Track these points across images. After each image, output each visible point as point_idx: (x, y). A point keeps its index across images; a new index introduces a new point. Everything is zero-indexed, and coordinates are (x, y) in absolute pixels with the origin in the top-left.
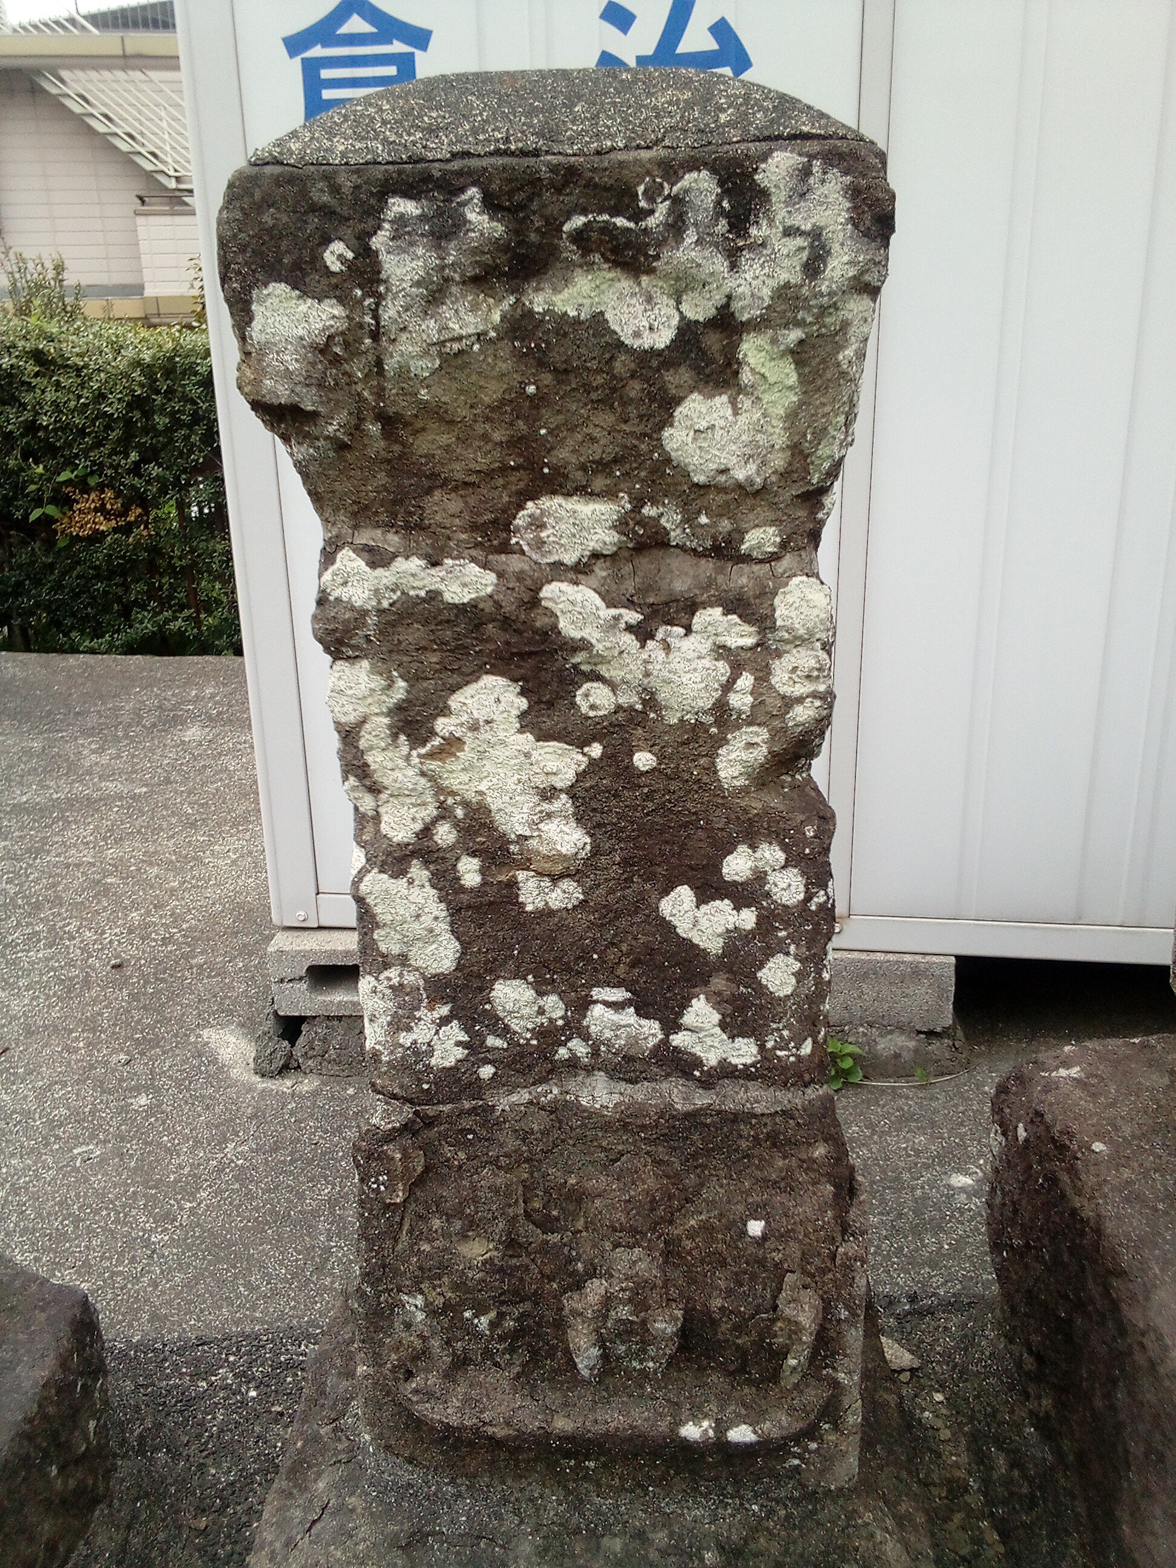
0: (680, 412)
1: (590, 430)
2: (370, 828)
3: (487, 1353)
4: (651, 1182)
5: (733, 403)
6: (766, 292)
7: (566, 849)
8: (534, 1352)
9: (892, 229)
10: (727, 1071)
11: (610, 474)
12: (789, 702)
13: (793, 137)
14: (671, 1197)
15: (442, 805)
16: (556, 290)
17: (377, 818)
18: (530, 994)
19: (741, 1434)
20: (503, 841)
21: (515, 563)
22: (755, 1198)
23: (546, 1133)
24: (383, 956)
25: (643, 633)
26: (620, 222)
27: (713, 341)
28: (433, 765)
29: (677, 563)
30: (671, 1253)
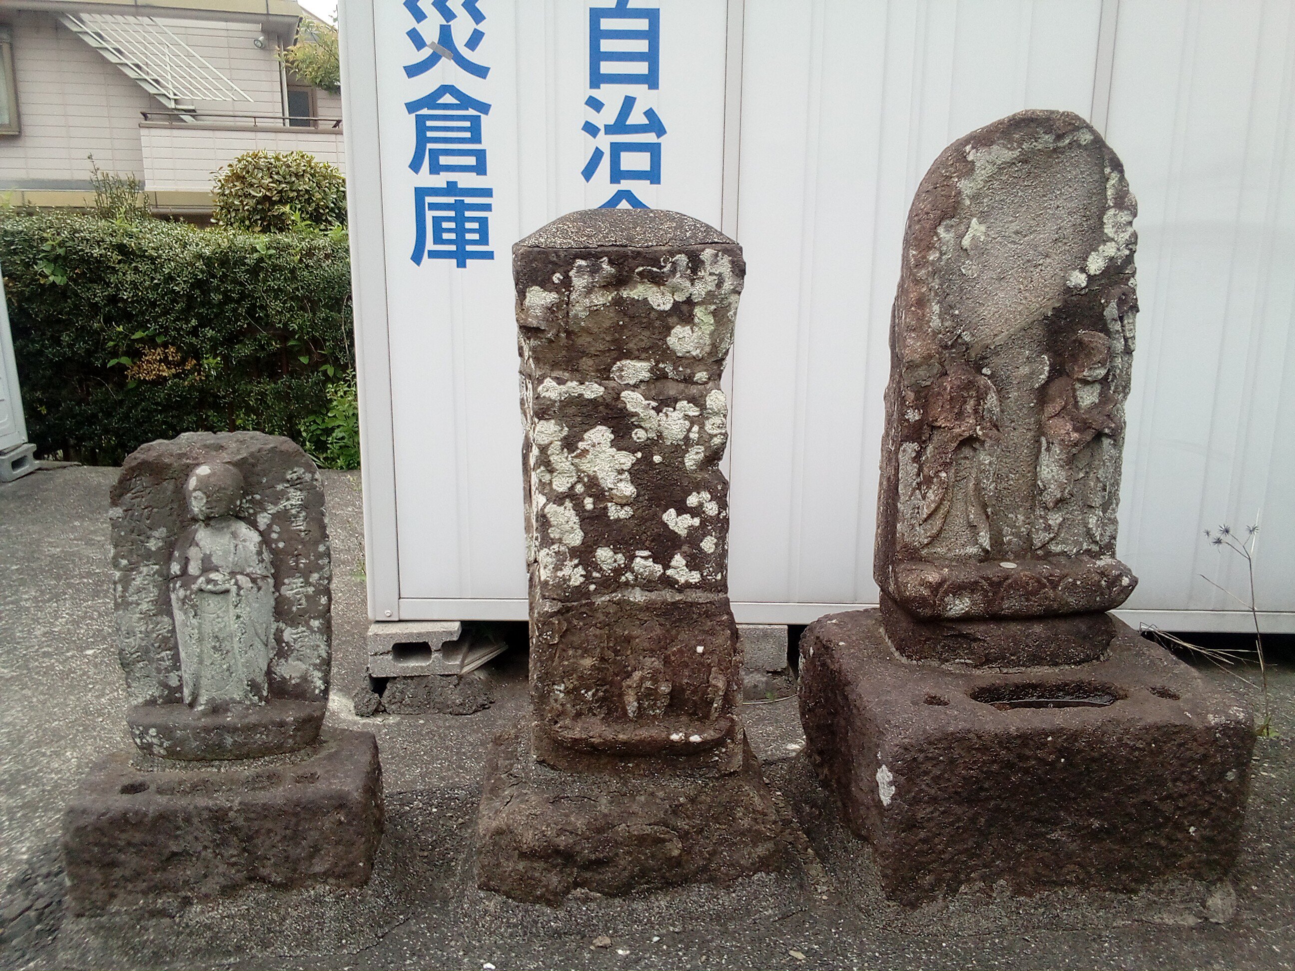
0: (673, 331)
1: (641, 337)
2: (548, 487)
3: (590, 710)
4: (659, 631)
5: (692, 329)
6: (703, 293)
7: (628, 494)
8: (609, 709)
9: (745, 273)
10: (688, 585)
11: (648, 352)
12: (712, 436)
13: (711, 243)
14: (666, 638)
15: (579, 477)
16: (631, 290)
17: (551, 483)
18: (611, 553)
19: (696, 738)
20: (603, 491)
21: (611, 384)
22: (700, 638)
23: (615, 613)
24: (552, 539)
25: (658, 410)
26: (655, 269)
27: (685, 308)
28: (577, 461)
29: (670, 384)
30: (667, 661)
